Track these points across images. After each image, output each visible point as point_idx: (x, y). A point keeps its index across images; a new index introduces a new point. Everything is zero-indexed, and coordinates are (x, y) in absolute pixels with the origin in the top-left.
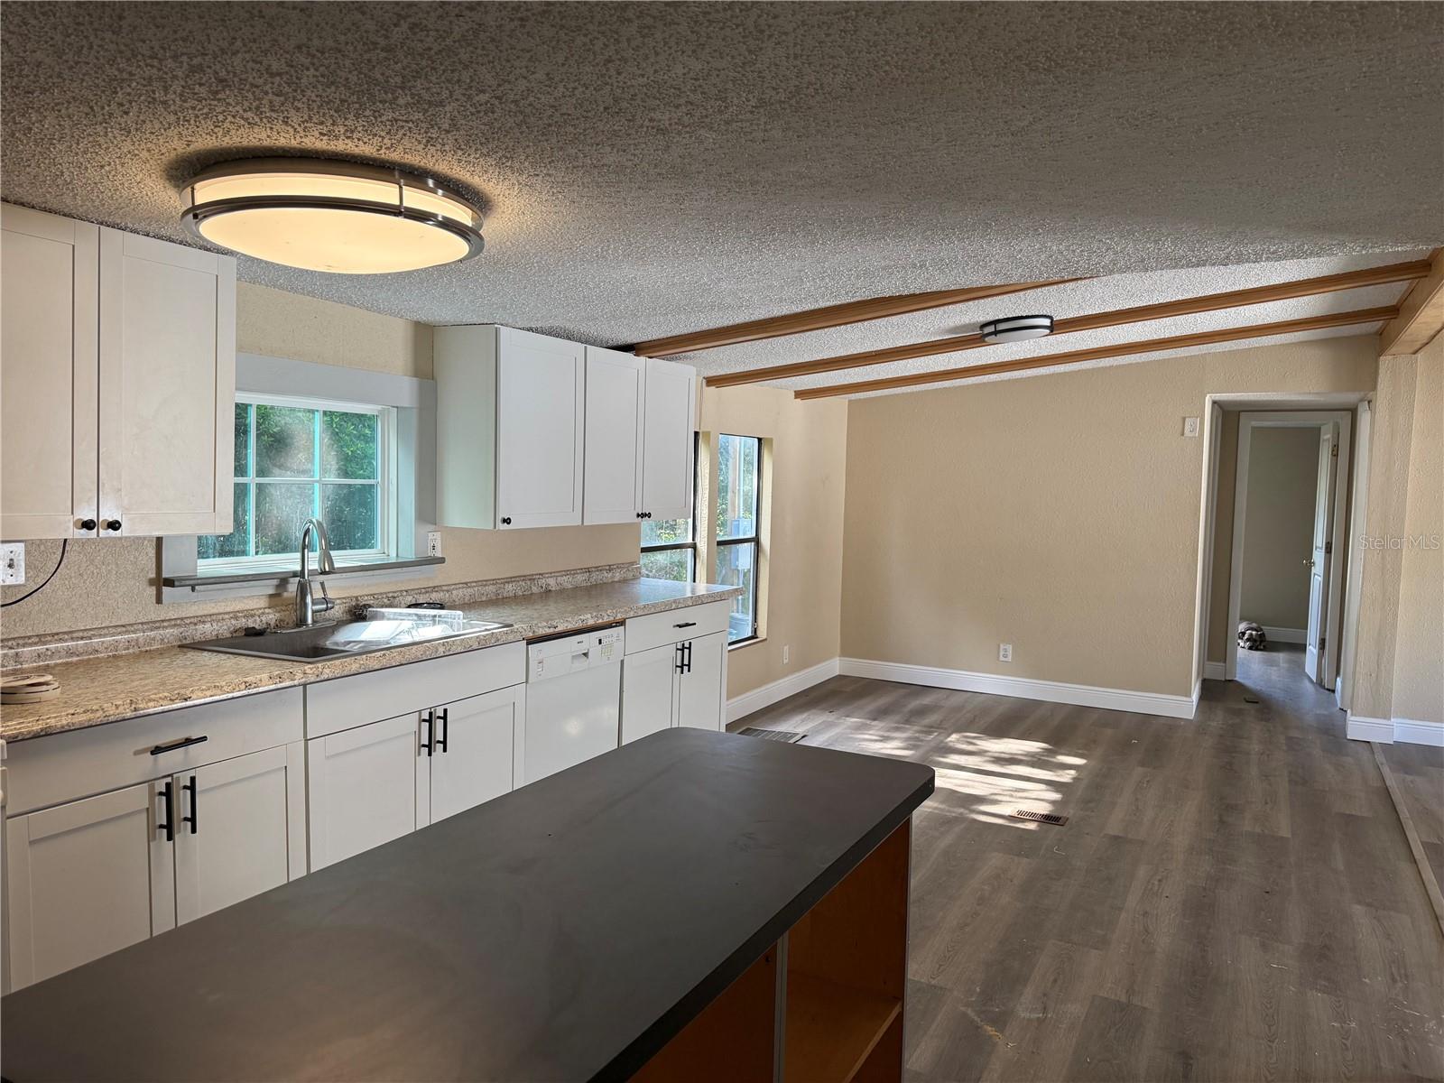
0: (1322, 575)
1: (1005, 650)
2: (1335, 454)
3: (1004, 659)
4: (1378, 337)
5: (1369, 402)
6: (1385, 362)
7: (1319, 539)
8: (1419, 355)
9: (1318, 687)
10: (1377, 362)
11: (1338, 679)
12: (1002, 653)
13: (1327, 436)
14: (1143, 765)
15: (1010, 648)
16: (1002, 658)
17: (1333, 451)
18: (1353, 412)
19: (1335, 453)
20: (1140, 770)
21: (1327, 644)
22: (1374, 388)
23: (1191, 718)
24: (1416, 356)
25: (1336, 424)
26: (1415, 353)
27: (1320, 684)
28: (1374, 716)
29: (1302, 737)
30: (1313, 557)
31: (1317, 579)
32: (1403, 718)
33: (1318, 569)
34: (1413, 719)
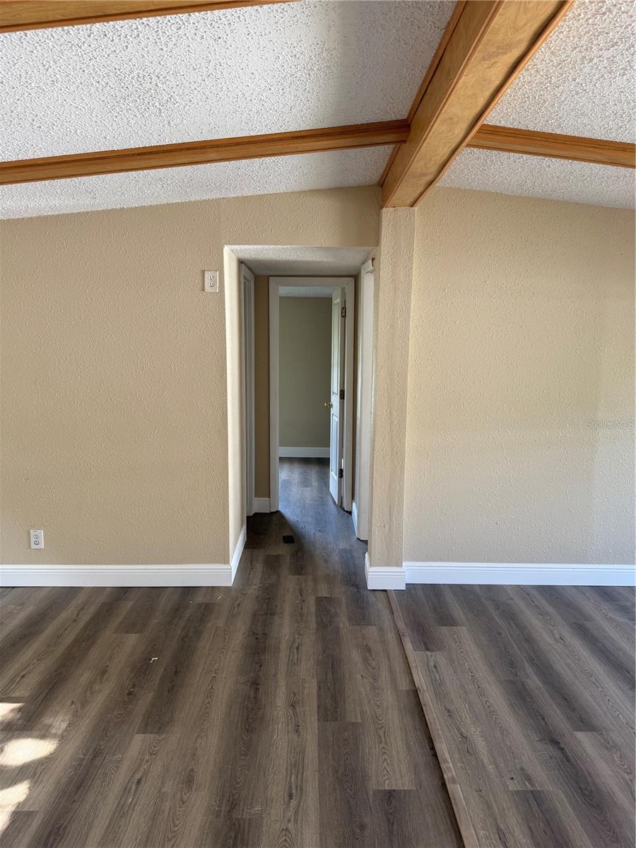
0: (338, 416)
1: (37, 537)
2: (344, 316)
3: (36, 547)
4: (380, 189)
5: (373, 259)
6: (387, 213)
7: (335, 387)
8: (416, 208)
9: (340, 509)
10: (379, 216)
11: (354, 504)
12: (33, 540)
13: (337, 301)
14: (144, 729)
15: (41, 533)
16: (33, 546)
17: (342, 312)
18: (356, 278)
19: (344, 314)
20: (138, 738)
21: (344, 473)
22: (377, 242)
23: (230, 584)
24: (413, 208)
25: (343, 289)
26: (412, 205)
27: (341, 506)
28: (388, 564)
29: (329, 596)
30: (332, 401)
31: (335, 419)
32: (411, 561)
33: (335, 410)
34: (418, 561)
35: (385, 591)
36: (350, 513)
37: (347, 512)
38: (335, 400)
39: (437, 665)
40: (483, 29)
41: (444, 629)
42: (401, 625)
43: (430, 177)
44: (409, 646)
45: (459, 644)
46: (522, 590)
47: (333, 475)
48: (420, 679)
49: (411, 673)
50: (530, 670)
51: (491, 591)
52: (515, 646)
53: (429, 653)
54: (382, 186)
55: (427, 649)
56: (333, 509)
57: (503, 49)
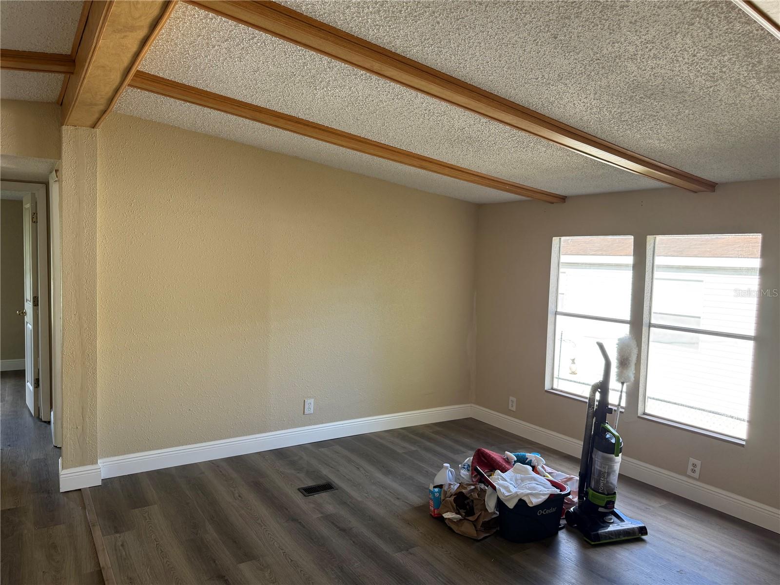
0: (32, 324)
2: (35, 221)
4: (59, 107)
5: (57, 171)
6: (67, 131)
7: (28, 294)
9: (37, 420)
10: (60, 131)
11: (52, 413)
13: (27, 206)
17: (33, 218)
18: (47, 185)
21: (40, 381)
24: (95, 130)
25: (33, 195)
26: (94, 126)
27: (38, 417)
28: (82, 464)
29: (15, 507)
30: (25, 308)
31: (29, 327)
32: (108, 457)
33: (29, 318)
34: (115, 456)
35: (80, 490)
36: (49, 423)
37: (45, 422)
38: (28, 307)
39: (125, 543)
40: (104, 12)
41: (137, 511)
42: (91, 516)
43: (102, 107)
44: (97, 533)
45: (149, 520)
46: (214, 465)
47: (29, 386)
48: (106, 559)
49: (98, 557)
50: (210, 527)
51: (185, 470)
52: (199, 510)
53: (118, 535)
54: (61, 104)
55: (117, 532)
56: (29, 421)
57: (128, 29)
